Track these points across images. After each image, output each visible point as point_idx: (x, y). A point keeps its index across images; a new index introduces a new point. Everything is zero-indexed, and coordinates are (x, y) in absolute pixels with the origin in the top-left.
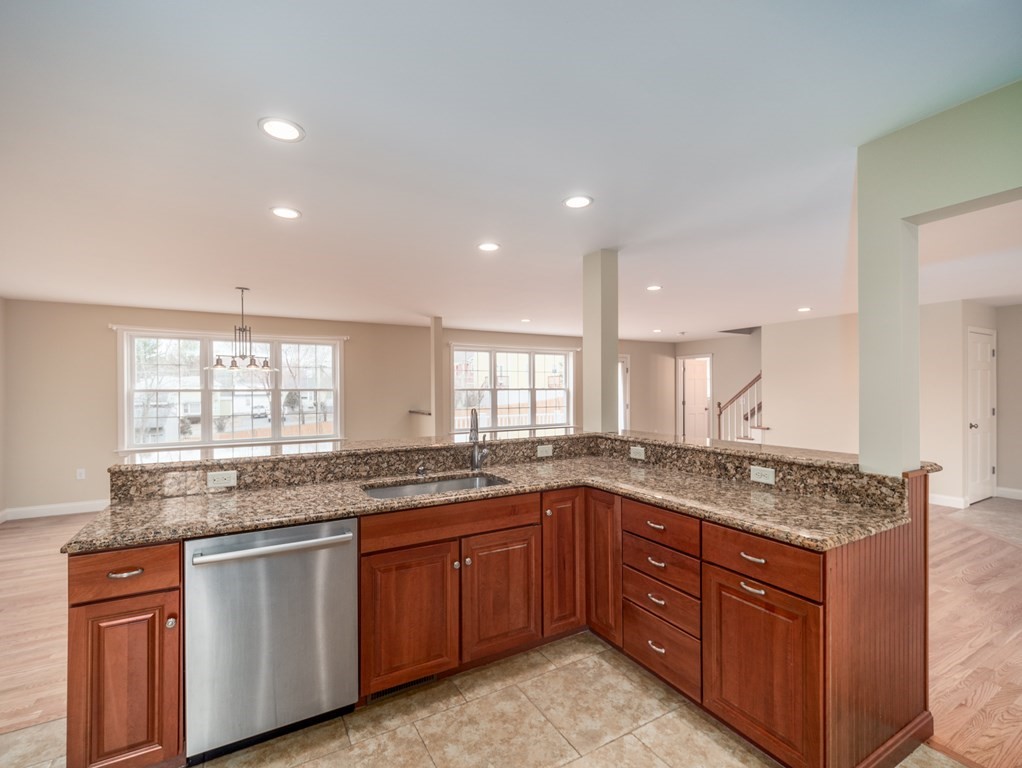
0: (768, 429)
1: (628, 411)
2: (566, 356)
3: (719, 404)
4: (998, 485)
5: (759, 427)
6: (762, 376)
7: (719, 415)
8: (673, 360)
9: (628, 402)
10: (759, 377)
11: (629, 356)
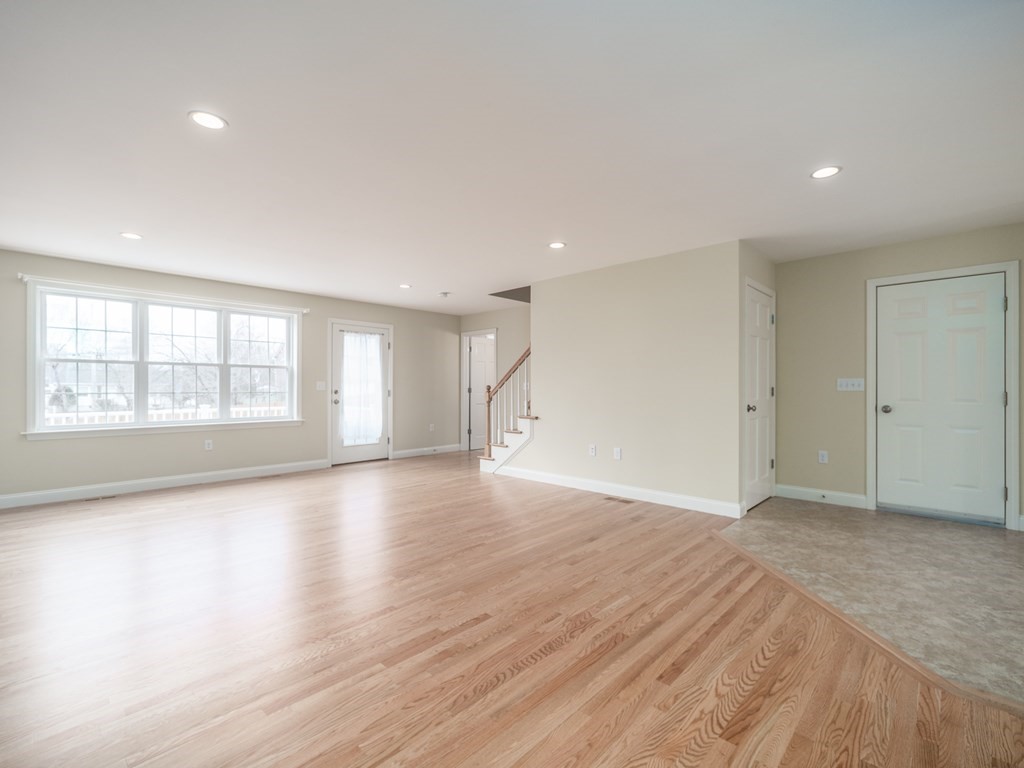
0: (537, 418)
1: (391, 399)
2: (289, 320)
3: (489, 388)
4: (777, 482)
5: (528, 416)
6: (531, 350)
7: (489, 402)
8: (458, 337)
9: (390, 388)
10: (528, 354)
11: (391, 328)
